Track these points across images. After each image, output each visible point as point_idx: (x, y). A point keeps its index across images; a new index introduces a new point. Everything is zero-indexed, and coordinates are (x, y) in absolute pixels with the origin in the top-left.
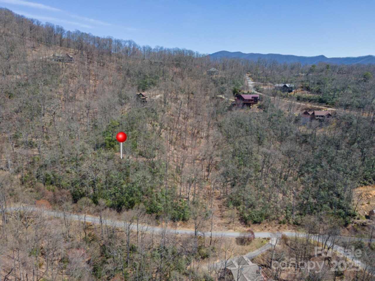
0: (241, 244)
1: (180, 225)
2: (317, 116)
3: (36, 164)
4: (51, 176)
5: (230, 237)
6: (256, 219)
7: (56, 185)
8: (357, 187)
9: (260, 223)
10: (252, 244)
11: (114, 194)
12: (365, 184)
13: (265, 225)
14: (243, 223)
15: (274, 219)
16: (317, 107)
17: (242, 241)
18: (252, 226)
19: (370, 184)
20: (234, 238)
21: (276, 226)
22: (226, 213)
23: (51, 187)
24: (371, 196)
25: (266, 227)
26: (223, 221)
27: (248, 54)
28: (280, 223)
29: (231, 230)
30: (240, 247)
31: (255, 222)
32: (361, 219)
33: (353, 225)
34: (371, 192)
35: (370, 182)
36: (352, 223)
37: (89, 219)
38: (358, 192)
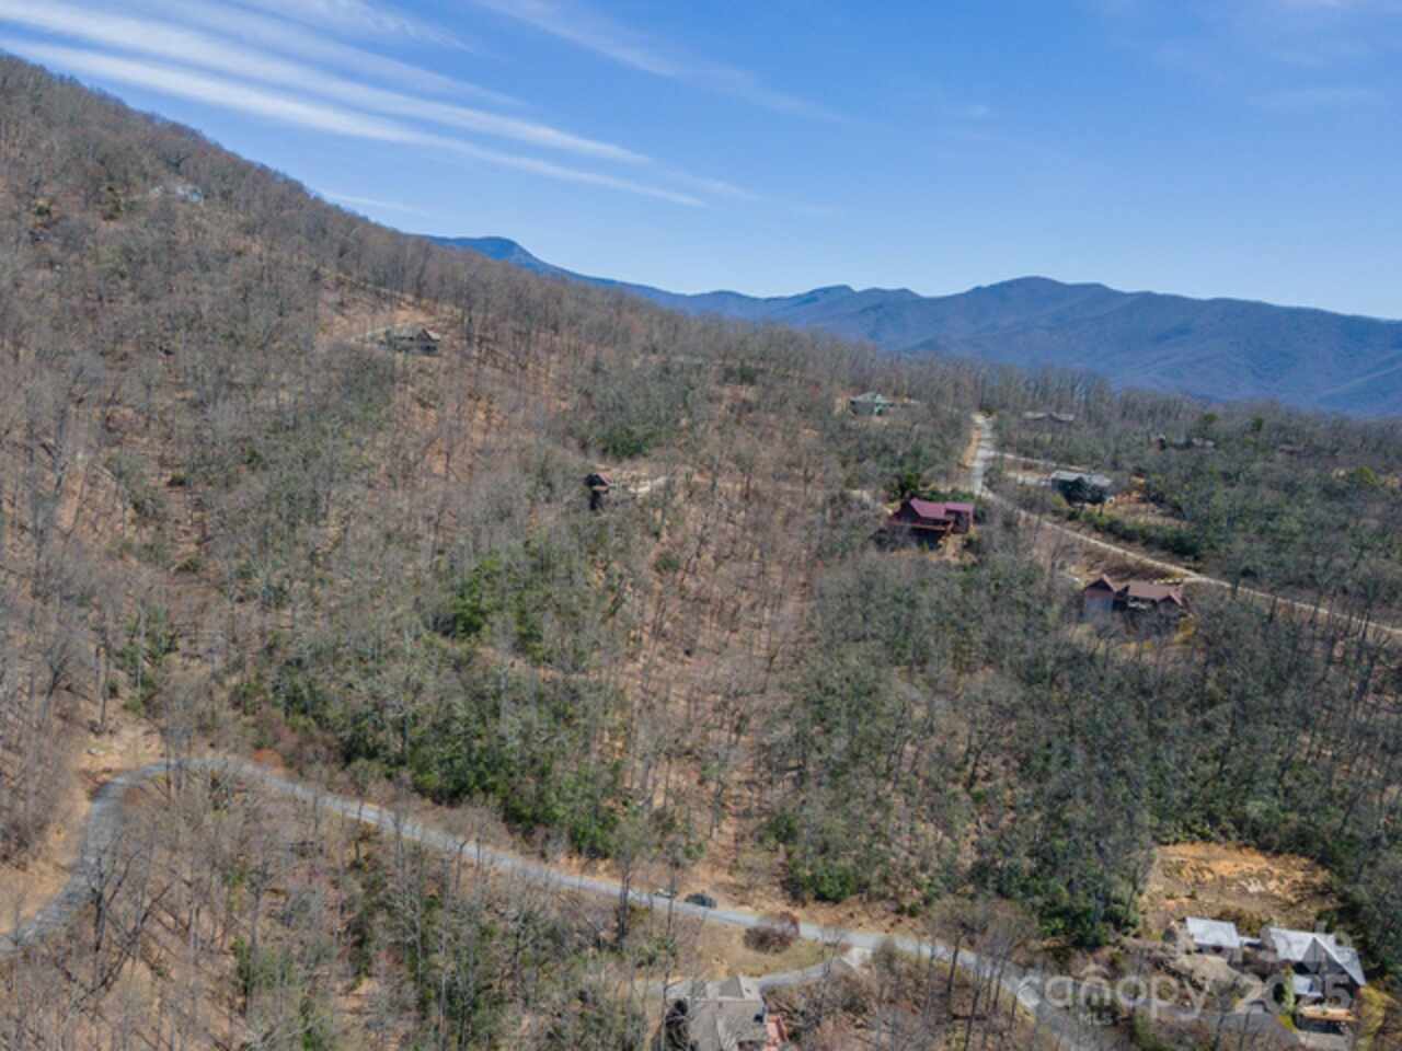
0: (757, 948)
1: (607, 869)
2: (1136, 599)
3: (278, 654)
4: (305, 692)
5: (731, 925)
6: (825, 888)
7: (315, 717)
8: (1176, 841)
9: (836, 901)
10: (788, 952)
11: (450, 760)
12: (1205, 838)
13: (850, 910)
14: (788, 893)
15: (883, 897)
16: (1158, 564)
17: (761, 940)
18: (811, 904)
19: (1222, 839)
20: (743, 929)
21: (885, 917)
22: (747, 858)
23: (302, 720)
24: (1209, 876)
25: (851, 915)
26: (732, 880)
27: (1131, 295)
28: (900, 911)
29: (747, 908)
30: (751, 954)
31: (821, 897)
32: (1144, 936)
33: (1116, 950)
34: (1213, 865)
35: (1224, 833)
36: (1114, 945)
37: (370, 814)
38: (1174, 859)
